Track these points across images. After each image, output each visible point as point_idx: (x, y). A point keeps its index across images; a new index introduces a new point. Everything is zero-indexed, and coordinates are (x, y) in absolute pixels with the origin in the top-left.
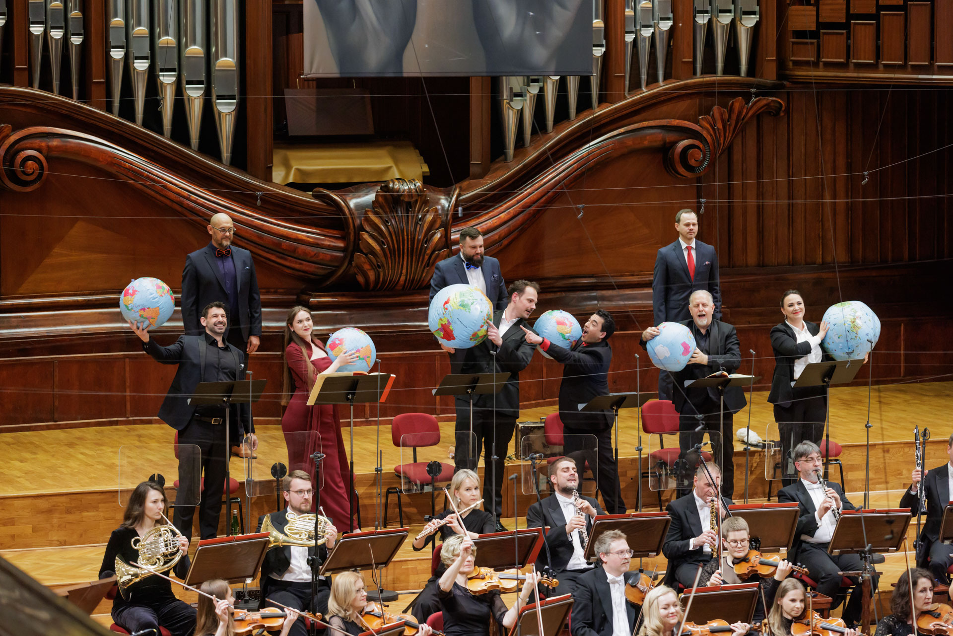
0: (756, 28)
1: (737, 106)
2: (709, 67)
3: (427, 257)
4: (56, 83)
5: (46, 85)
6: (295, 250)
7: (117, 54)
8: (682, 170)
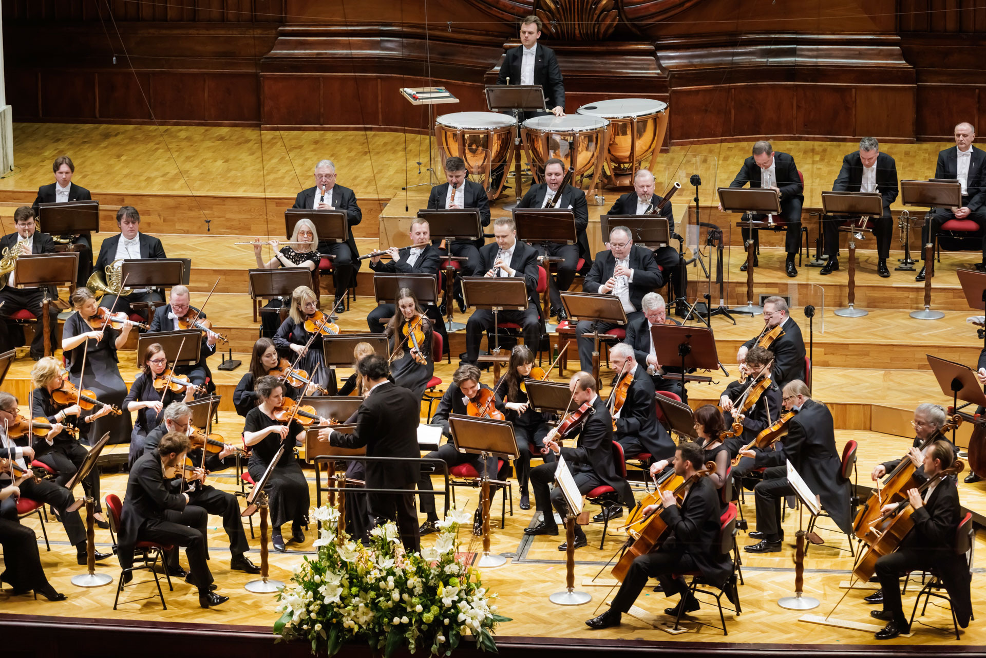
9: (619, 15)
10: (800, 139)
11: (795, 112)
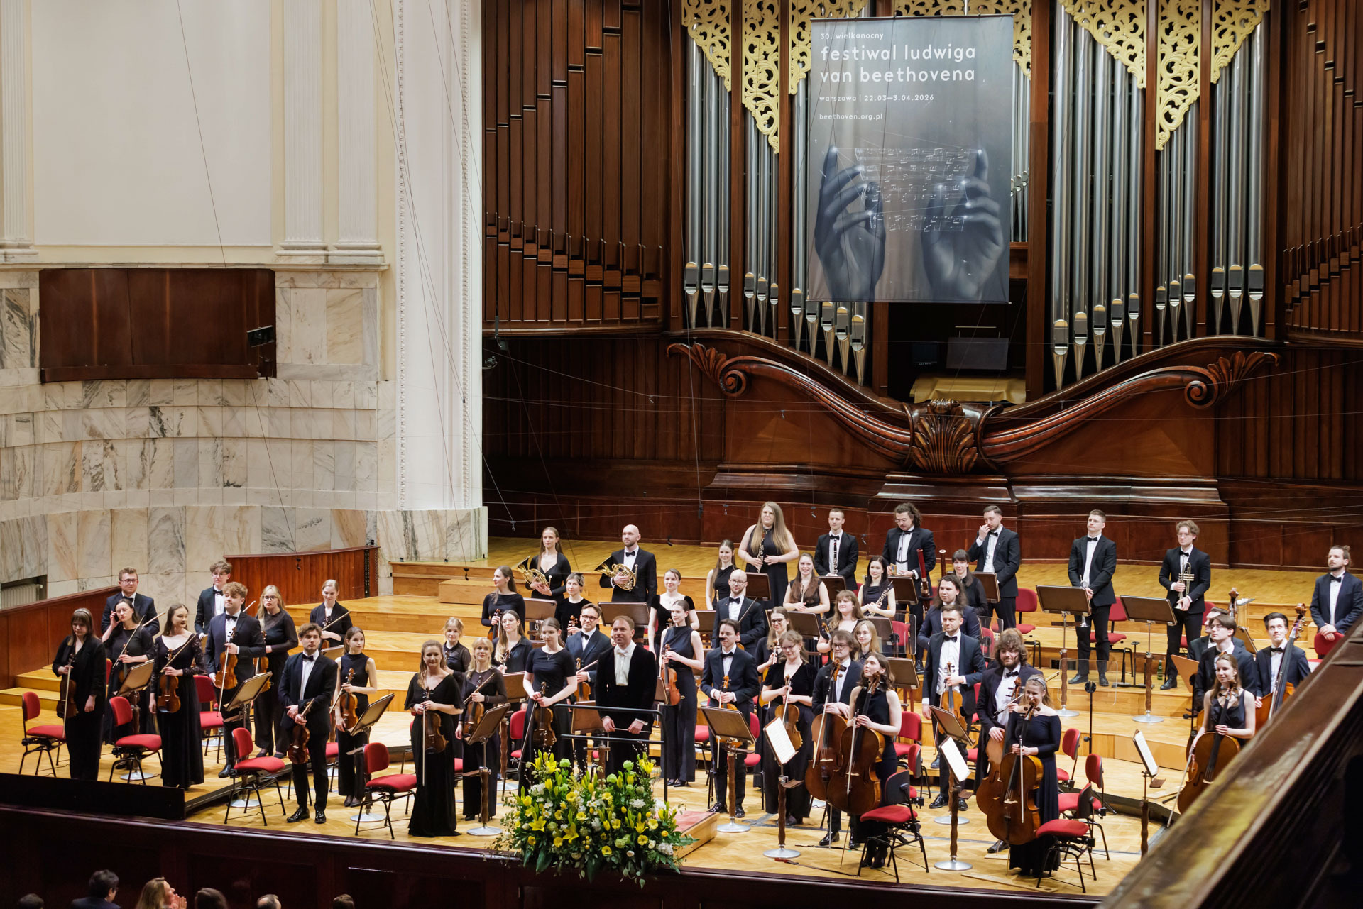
0: (1263, 300)
1: (1237, 357)
2: (1226, 329)
3: (958, 452)
4: (763, 329)
5: (757, 330)
6: (884, 441)
7: (796, 311)
8: (1190, 403)
9: (978, 451)
10: (1132, 563)
11: (1128, 540)
